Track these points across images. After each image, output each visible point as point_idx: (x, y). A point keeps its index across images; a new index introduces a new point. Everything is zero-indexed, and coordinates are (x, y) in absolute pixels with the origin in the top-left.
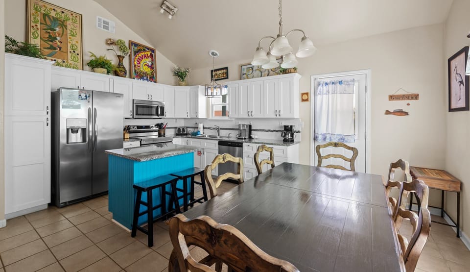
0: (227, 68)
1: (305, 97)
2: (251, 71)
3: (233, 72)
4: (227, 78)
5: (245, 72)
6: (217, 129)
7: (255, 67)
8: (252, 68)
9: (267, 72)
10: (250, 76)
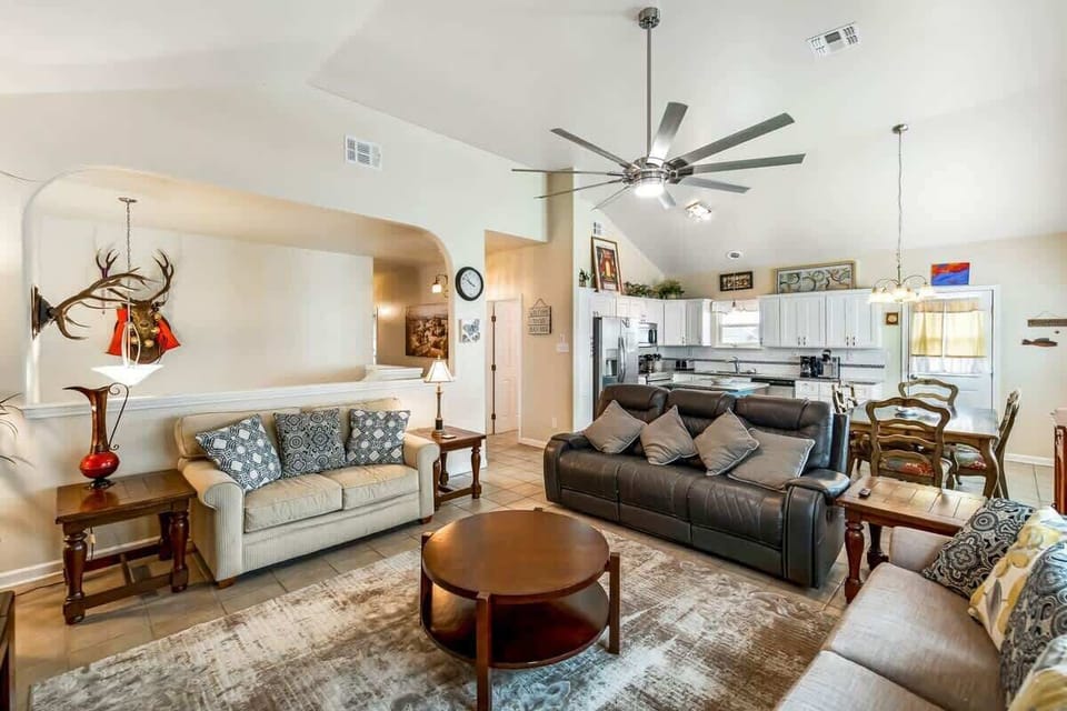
0: (750, 273)
1: (892, 319)
2: (796, 280)
3: (763, 281)
4: (751, 287)
5: (785, 280)
6: (735, 362)
7: (804, 273)
8: (798, 275)
9: (825, 281)
10: (794, 287)
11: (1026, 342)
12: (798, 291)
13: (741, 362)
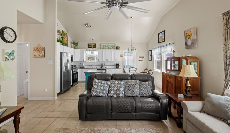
0: (95, 44)
1: (121, 56)
2: (105, 46)
4: (95, 47)
5: (103, 46)
6: (92, 65)
7: (106, 45)
8: (105, 45)
9: (110, 47)
10: (105, 48)
11: (139, 60)
12: (105, 49)
13: (93, 65)
